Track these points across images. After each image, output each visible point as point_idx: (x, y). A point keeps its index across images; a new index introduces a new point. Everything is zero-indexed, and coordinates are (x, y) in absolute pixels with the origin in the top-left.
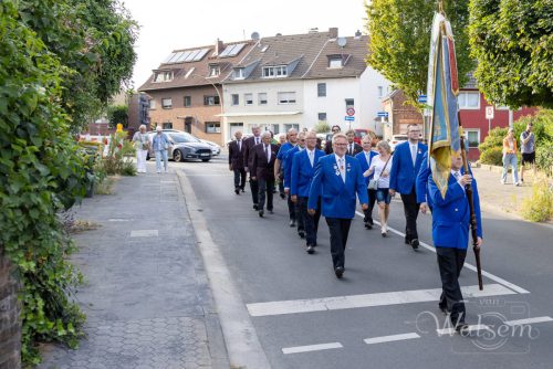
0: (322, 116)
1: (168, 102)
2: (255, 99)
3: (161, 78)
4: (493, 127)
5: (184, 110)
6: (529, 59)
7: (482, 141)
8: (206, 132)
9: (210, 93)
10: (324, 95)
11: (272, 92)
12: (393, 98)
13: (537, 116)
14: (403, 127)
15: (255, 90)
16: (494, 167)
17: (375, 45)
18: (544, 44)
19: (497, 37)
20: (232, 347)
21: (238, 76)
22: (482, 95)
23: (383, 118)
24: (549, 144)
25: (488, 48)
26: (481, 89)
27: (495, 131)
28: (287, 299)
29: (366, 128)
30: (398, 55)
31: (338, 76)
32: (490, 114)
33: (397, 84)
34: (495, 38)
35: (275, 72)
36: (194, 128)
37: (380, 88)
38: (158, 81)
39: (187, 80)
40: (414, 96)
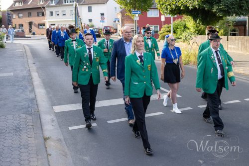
0: (90, 21)
1: (21, 15)
2: (60, 13)
3: (17, 5)
4: (164, 24)
5: (28, 18)
7: (160, 30)
8: (39, 28)
9: (40, 11)
10: (91, 11)
11: (68, 10)
12: (121, 12)
13: (183, 19)
14: (125, 24)
15: (60, 10)
20: (45, 128)
21: (52, 3)
22: (159, 10)
23: (117, 21)
24: (188, 31)
26: (159, 8)
27: (165, 26)
28: (72, 103)
29: (109, 26)
31: (97, 3)
32: (163, 19)
33: (123, 6)
35: (69, 1)
36: (33, 26)
37: (116, 8)
38: (16, 6)
39: (29, 5)
40: (130, 11)
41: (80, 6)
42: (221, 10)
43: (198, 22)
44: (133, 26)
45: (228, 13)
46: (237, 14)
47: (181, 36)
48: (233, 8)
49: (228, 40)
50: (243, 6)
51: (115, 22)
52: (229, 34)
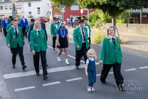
0: (30, 13)
2: (8, 7)
10: (31, 6)
12: (52, 7)
13: (96, 12)
15: (8, 5)
23: (49, 13)
24: (100, 20)
26: (79, 4)
29: (44, 16)
32: (82, 11)
33: (53, 3)
37: (48, 4)
40: (58, 6)
41: (23, 2)
42: (122, 6)
43: (106, 14)
44: (61, 17)
45: (127, 7)
46: (134, 8)
47: (94, 24)
48: (131, 4)
49: (127, 26)
50: (138, 3)
51: (48, 13)
52: (128, 22)
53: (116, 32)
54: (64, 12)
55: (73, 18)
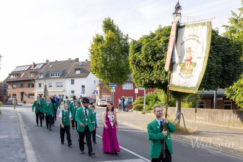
0: (73, 92)
1: (15, 86)
4: (138, 96)
5: (20, 89)
6: (153, 70)
7: (134, 101)
8: (29, 97)
9: (30, 83)
10: (74, 84)
11: (54, 83)
12: (99, 85)
13: (155, 92)
14: (103, 96)
15: (47, 82)
16: (138, 111)
17: (93, 64)
18: (159, 64)
19: (140, 61)
21: (41, 76)
22: (134, 84)
23: (96, 93)
24: (159, 103)
25: (137, 65)
26: (134, 82)
27: (138, 98)
29: (89, 97)
30: (101, 69)
31: (79, 77)
32: (136, 91)
33: (101, 80)
34: (139, 61)
35: (55, 75)
36: (24, 96)
37: (95, 81)
38: (11, 78)
39: (21, 78)
40: (108, 84)
41: (64, 79)
43: (169, 95)
44: (110, 97)
46: (206, 88)
47: (152, 108)
48: (202, 83)
49: (196, 112)
50: (212, 81)
52: (197, 106)
53: (182, 119)
54: (115, 91)
55: (126, 99)
